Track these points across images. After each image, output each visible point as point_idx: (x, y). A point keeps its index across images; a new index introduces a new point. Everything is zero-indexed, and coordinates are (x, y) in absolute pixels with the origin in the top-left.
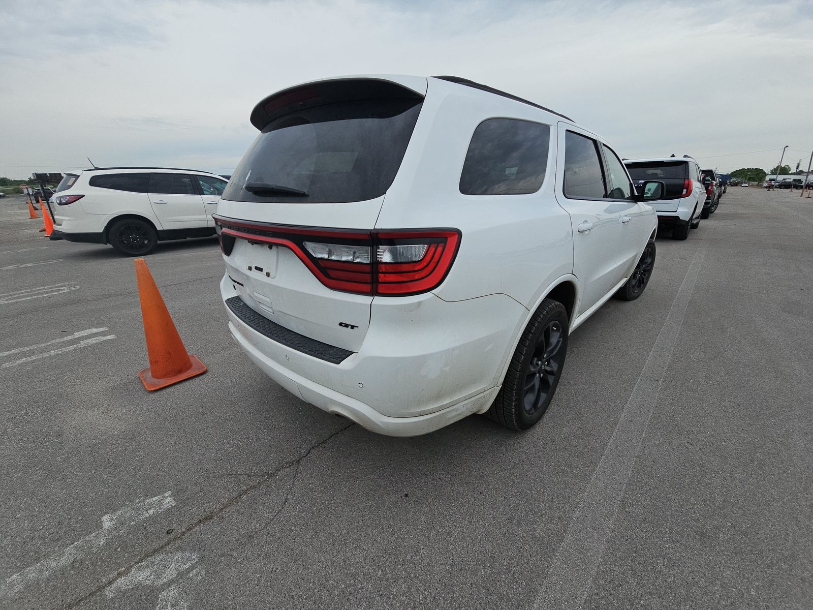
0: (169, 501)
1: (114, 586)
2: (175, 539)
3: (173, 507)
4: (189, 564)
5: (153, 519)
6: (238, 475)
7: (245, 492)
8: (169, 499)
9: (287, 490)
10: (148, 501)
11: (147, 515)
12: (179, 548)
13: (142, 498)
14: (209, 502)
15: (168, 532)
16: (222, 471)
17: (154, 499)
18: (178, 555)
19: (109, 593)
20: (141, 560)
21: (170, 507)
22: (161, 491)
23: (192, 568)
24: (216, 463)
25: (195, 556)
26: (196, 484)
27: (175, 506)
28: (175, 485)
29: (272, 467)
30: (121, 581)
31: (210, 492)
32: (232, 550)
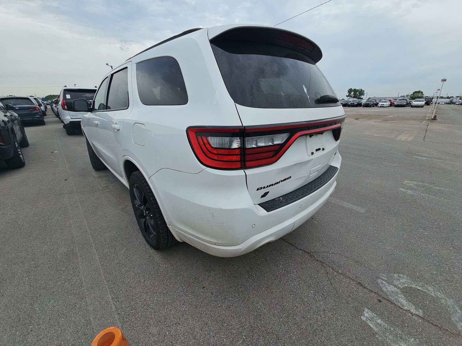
0: (367, 314)
1: (417, 313)
2: (380, 296)
3: (368, 308)
4: (383, 282)
5: (381, 316)
6: (329, 279)
7: (338, 272)
8: (366, 315)
9: (327, 254)
10: (376, 329)
11: (382, 322)
12: (381, 290)
13: (377, 336)
14: (353, 288)
15: (380, 301)
16: (331, 290)
17: (372, 326)
18: (384, 289)
19: (420, 313)
20: (399, 307)
21: (369, 310)
22: (364, 326)
23: (383, 280)
24: (327, 297)
25: (379, 281)
26: (347, 303)
27: (367, 308)
28: (355, 318)
29: (317, 264)
30: (413, 311)
31: (347, 290)
32: (366, 267)
